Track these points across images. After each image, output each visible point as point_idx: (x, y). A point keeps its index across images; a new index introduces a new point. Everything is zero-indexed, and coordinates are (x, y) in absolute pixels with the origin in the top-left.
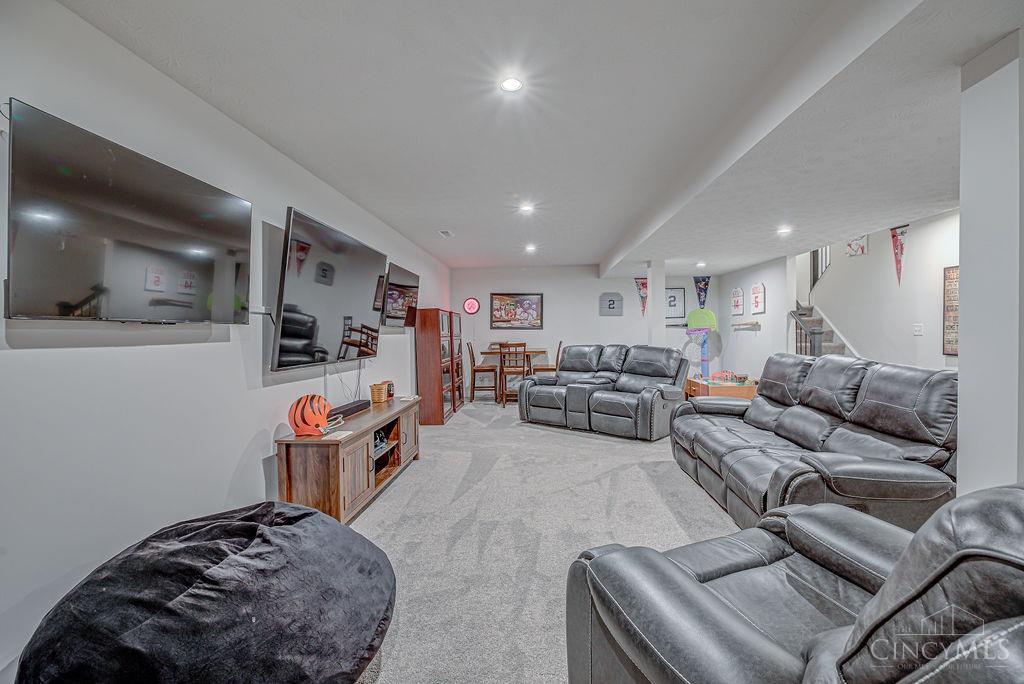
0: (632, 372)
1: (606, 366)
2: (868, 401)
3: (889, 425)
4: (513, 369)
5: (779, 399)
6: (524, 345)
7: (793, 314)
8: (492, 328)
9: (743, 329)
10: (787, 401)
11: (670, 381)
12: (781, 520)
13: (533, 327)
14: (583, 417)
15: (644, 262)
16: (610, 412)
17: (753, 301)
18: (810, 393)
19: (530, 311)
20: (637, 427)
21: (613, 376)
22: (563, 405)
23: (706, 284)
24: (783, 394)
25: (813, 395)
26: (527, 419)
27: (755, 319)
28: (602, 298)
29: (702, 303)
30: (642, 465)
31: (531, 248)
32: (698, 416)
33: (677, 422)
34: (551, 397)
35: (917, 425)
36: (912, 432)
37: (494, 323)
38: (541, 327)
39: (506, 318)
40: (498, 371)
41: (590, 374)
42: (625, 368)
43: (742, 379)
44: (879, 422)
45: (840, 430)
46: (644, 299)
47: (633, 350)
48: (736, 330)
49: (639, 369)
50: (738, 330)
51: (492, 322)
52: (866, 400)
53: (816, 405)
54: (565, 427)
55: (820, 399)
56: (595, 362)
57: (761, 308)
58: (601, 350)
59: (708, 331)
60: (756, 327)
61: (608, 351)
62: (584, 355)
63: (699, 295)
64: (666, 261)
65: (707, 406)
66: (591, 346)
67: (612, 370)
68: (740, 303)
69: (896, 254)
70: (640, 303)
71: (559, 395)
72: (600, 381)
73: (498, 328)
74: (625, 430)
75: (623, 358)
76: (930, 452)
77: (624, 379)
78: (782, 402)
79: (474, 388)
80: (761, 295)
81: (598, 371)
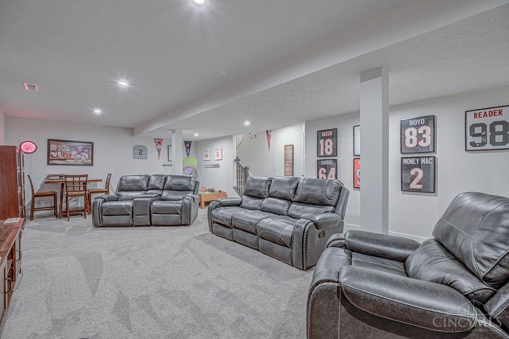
0: (170, 189)
1: (154, 187)
2: (303, 193)
3: (313, 201)
4: (76, 193)
5: (258, 196)
6: (86, 176)
7: (235, 160)
8: (49, 164)
9: (210, 167)
10: (261, 197)
11: (192, 192)
12: (343, 241)
13: (86, 165)
14: (147, 218)
15: (170, 130)
16: (165, 213)
17: (216, 154)
18: (275, 192)
19: (84, 154)
20: (183, 219)
21: (159, 192)
22: (132, 212)
23: (190, 145)
24: (260, 194)
25: (277, 192)
26: (99, 224)
27: (217, 163)
28: (135, 148)
29: (188, 154)
30: (195, 237)
31: (98, 111)
32: (223, 208)
33: (213, 212)
34: (122, 208)
35: (325, 199)
36: (323, 202)
37: (50, 161)
38: (92, 164)
39: (63, 157)
40: (58, 195)
41: (143, 192)
42: (165, 188)
43: (212, 191)
44: (309, 200)
45: (293, 205)
46: (159, 150)
47: (169, 177)
48: (205, 168)
49: (174, 188)
50: (208, 167)
51: (49, 160)
52: (301, 192)
53: (278, 196)
54: (132, 226)
55: (280, 194)
56: (145, 185)
57: (220, 158)
58: (148, 179)
59: (193, 168)
60: (217, 166)
61: (153, 178)
62: (138, 181)
63: (187, 150)
64: (183, 131)
65: (226, 203)
66: (141, 176)
67: (157, 189)
68: (209, 155)
69: (268, 139)
70: (157, 153)
71: (127, 207)
72: (154, 195)
73: (55, 164)
74: (175, 221)
75: (163, 181)
76: (331, 208)
77: (165, 194)
78: (260, 197)
79: (33, 209)
80: (220, 152)
81: (148, 190)
